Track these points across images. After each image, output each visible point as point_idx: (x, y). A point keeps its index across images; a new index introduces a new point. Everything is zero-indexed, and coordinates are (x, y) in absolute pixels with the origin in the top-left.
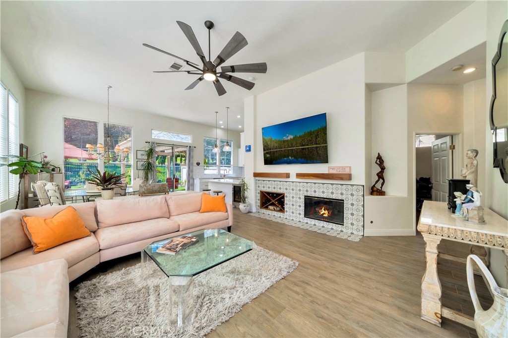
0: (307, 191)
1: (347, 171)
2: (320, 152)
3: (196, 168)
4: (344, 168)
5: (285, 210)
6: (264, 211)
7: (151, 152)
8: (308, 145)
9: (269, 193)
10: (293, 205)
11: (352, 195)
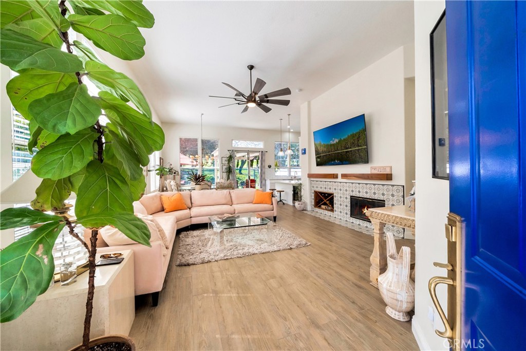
0: (352, 191)
1: (388, 172)
2: (362, 154)
3: (267, 170)
4: (384, 168)
5: (335, 209)
6: (317, 210)
7: (231, 158)
8: (351, 148)
9: (321, 193)
10: (341, 205)
11: (393, 195)
